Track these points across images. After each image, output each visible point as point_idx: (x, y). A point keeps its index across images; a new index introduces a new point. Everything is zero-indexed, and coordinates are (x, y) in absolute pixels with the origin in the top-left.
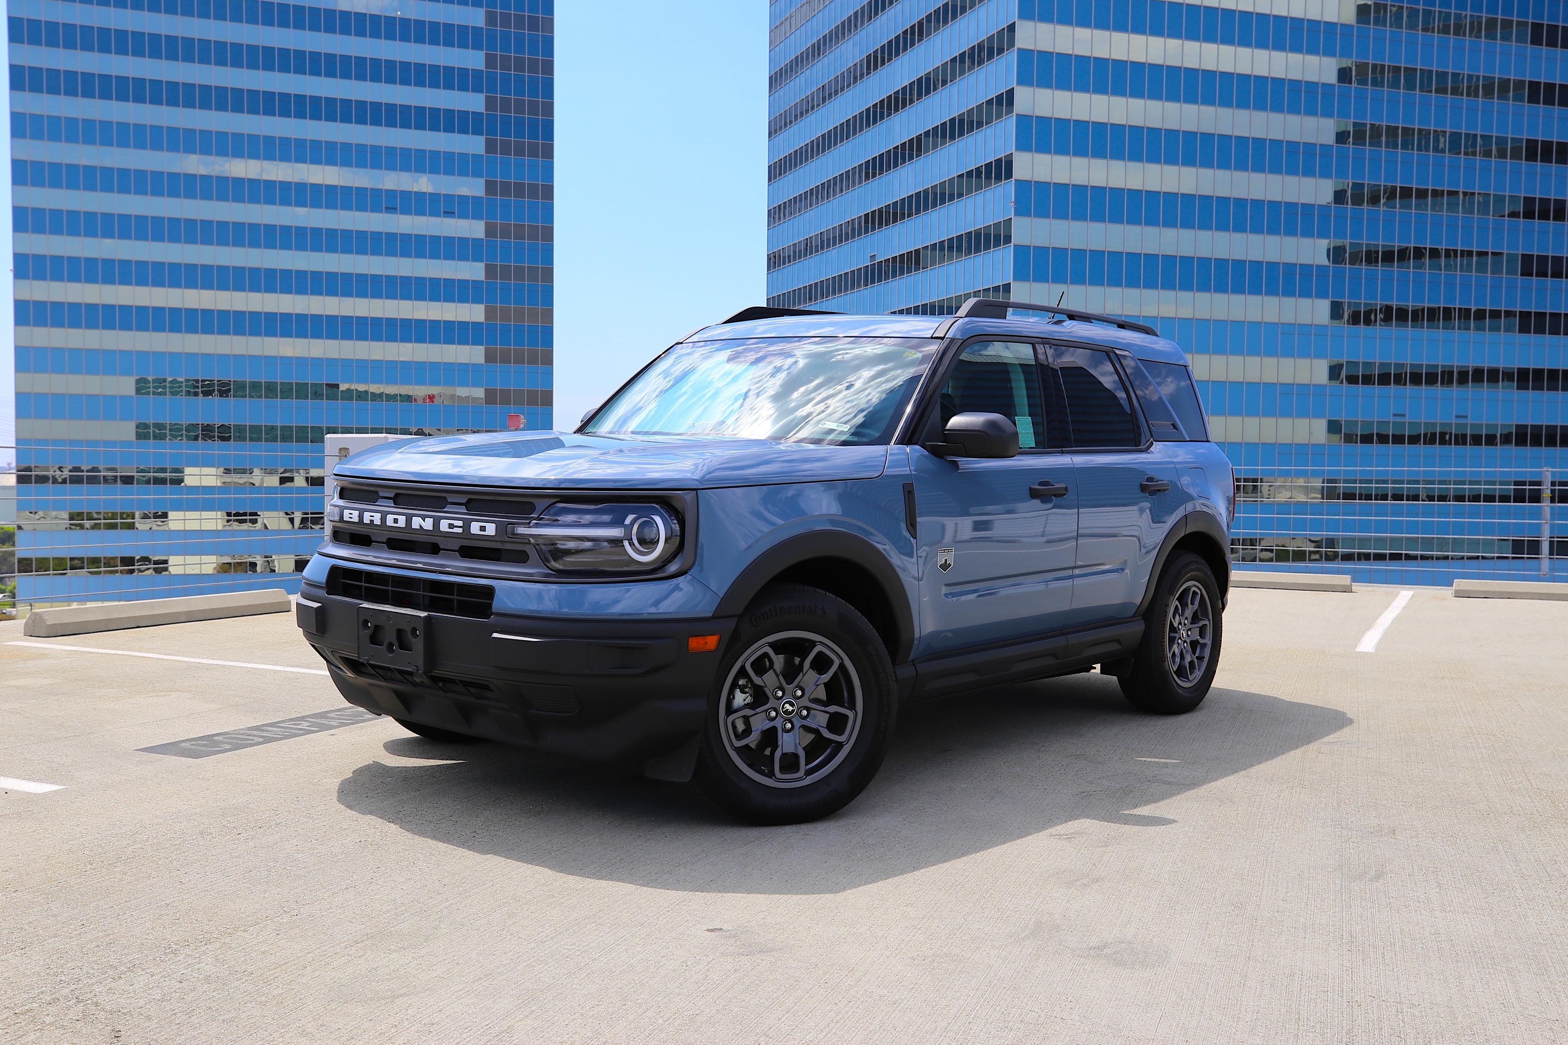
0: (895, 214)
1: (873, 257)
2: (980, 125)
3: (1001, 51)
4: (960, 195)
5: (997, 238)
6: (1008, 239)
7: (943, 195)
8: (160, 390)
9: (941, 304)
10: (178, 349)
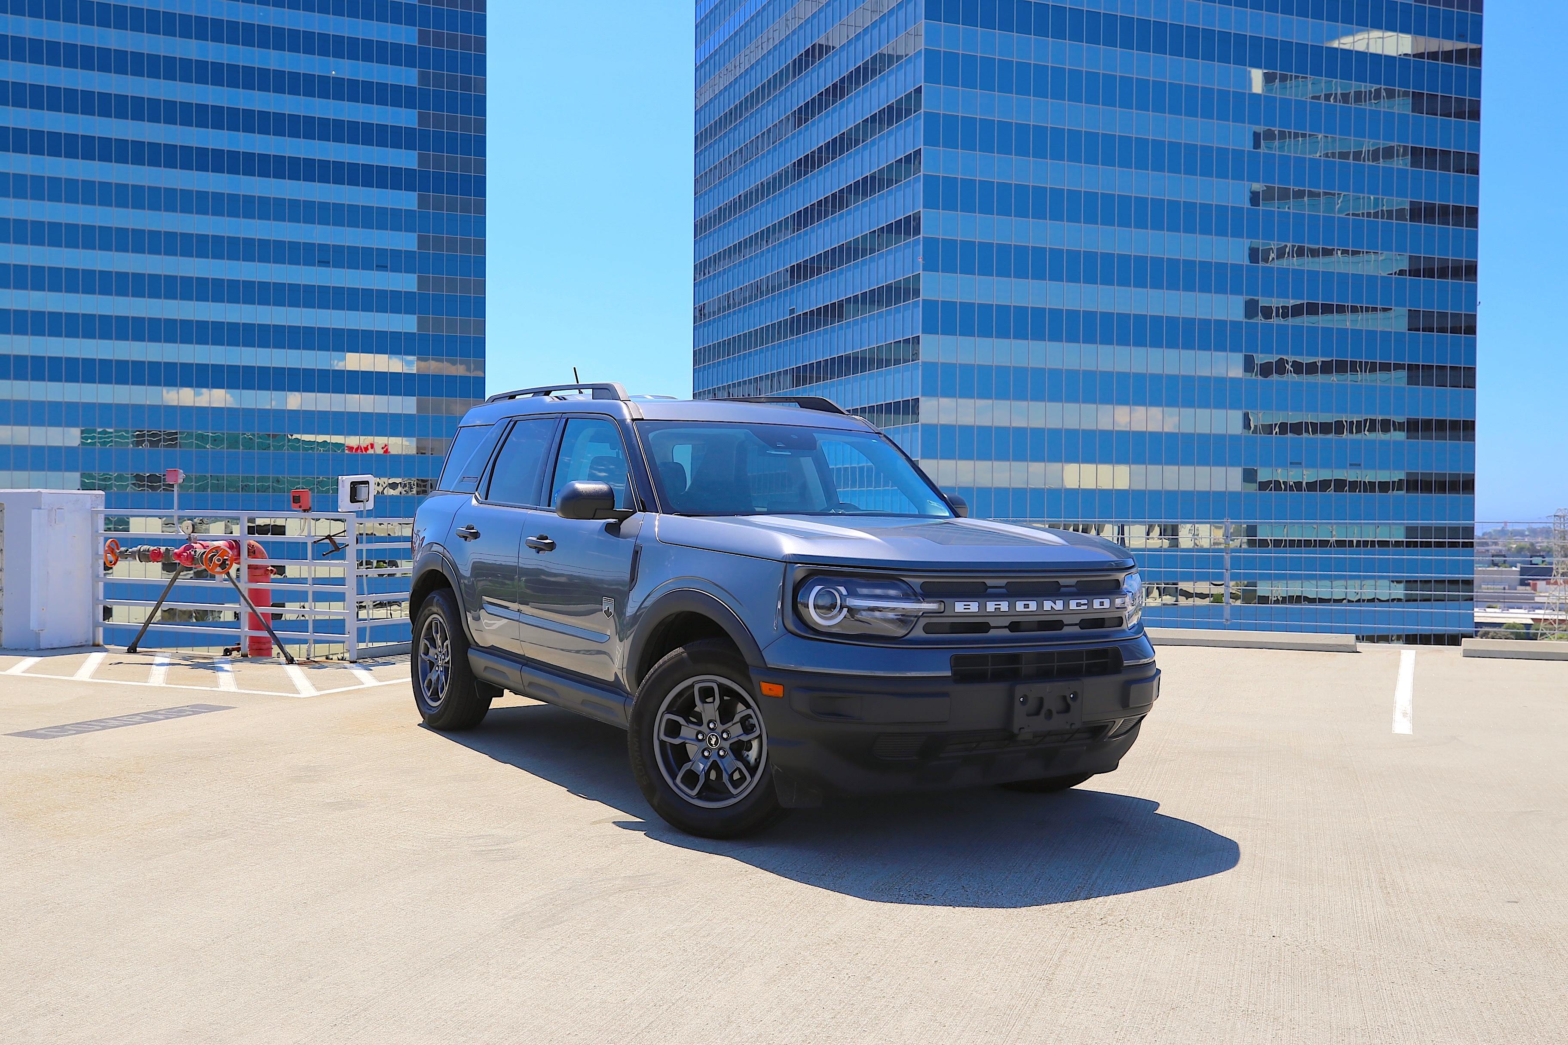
0: (812, 269)
1: (792, 311)
2: (890, 182)
3: (908, 113)
4: (872, 251)
5: (907, 291)
6: (917, 293)
7: (856, 250)
8: (89, 441)
9: (855, 355)
10: (108, 400)
